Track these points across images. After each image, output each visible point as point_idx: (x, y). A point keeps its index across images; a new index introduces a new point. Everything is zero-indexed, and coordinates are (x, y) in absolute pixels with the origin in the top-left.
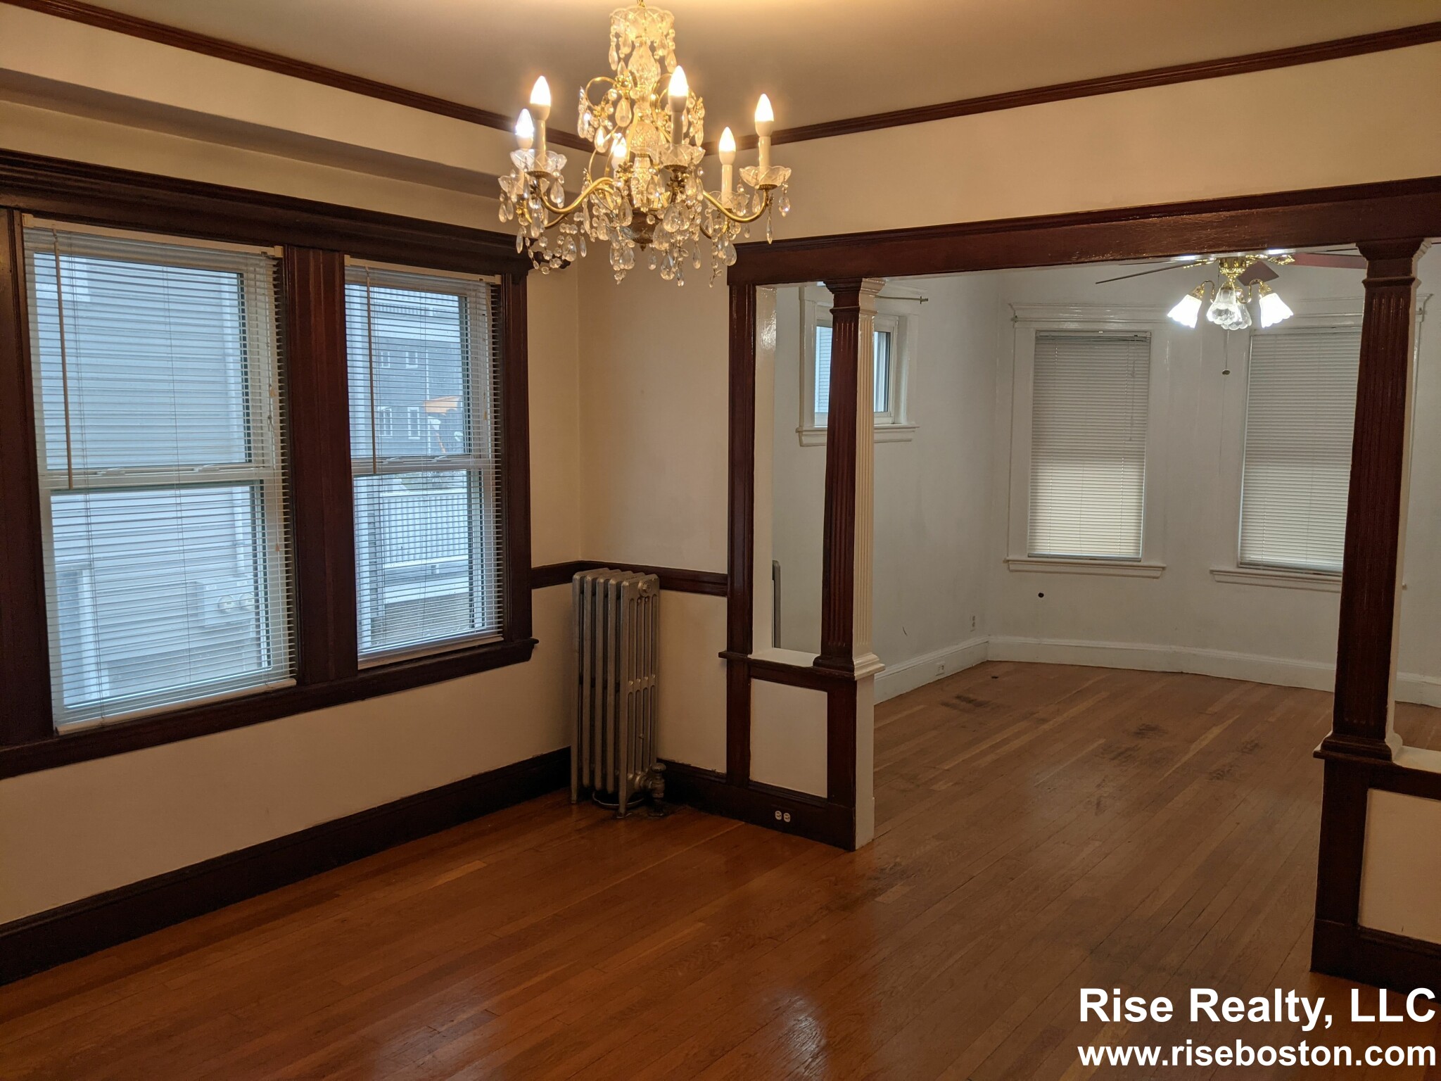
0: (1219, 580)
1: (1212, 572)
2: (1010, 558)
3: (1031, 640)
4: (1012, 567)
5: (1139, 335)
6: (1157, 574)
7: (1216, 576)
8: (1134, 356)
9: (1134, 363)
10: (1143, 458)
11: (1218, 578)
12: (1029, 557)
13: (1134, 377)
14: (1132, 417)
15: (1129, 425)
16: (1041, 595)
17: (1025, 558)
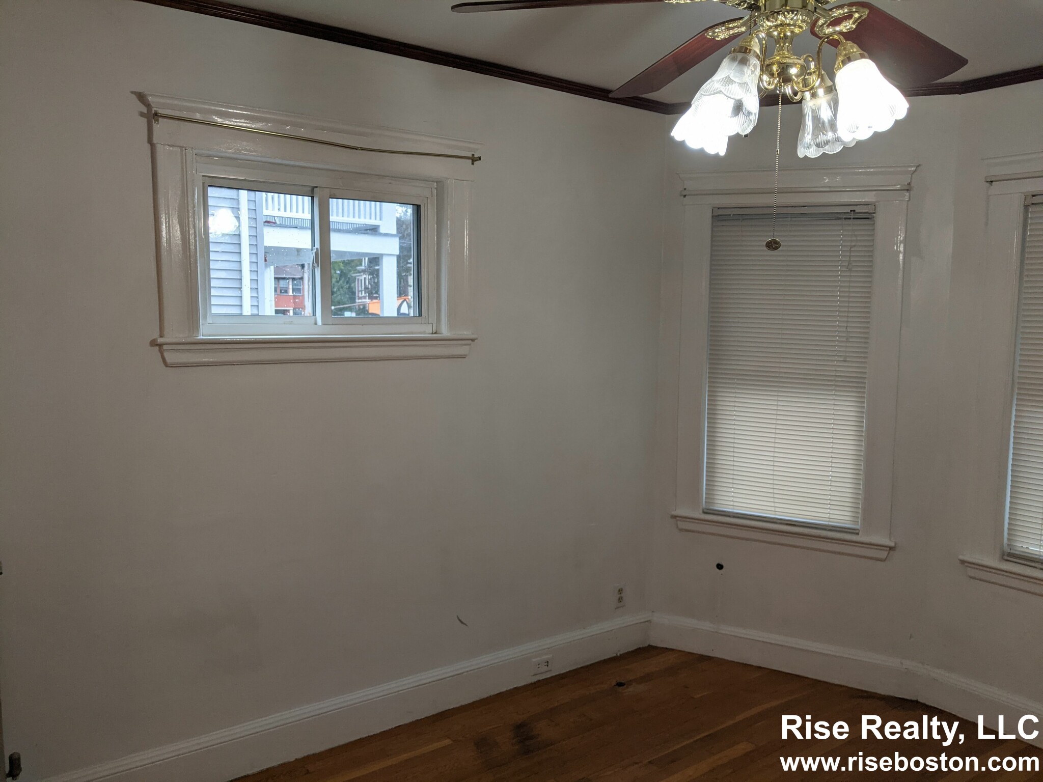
0: (973, 575)
1: (963, 562)
2: (679, 512)
3: (707, 626)
4: (682, 525)
5: (858, 209)
6: (883, 554)
7: (969, 569)
8: (851, 241)
9: (850, 251)
10: (864, 392)
11: (972, 572)
12: (704, 513)
13: (850, 270)
14: (847, 327)
15: (844, 339)
16: (720, 567)
17: (699, 515)
